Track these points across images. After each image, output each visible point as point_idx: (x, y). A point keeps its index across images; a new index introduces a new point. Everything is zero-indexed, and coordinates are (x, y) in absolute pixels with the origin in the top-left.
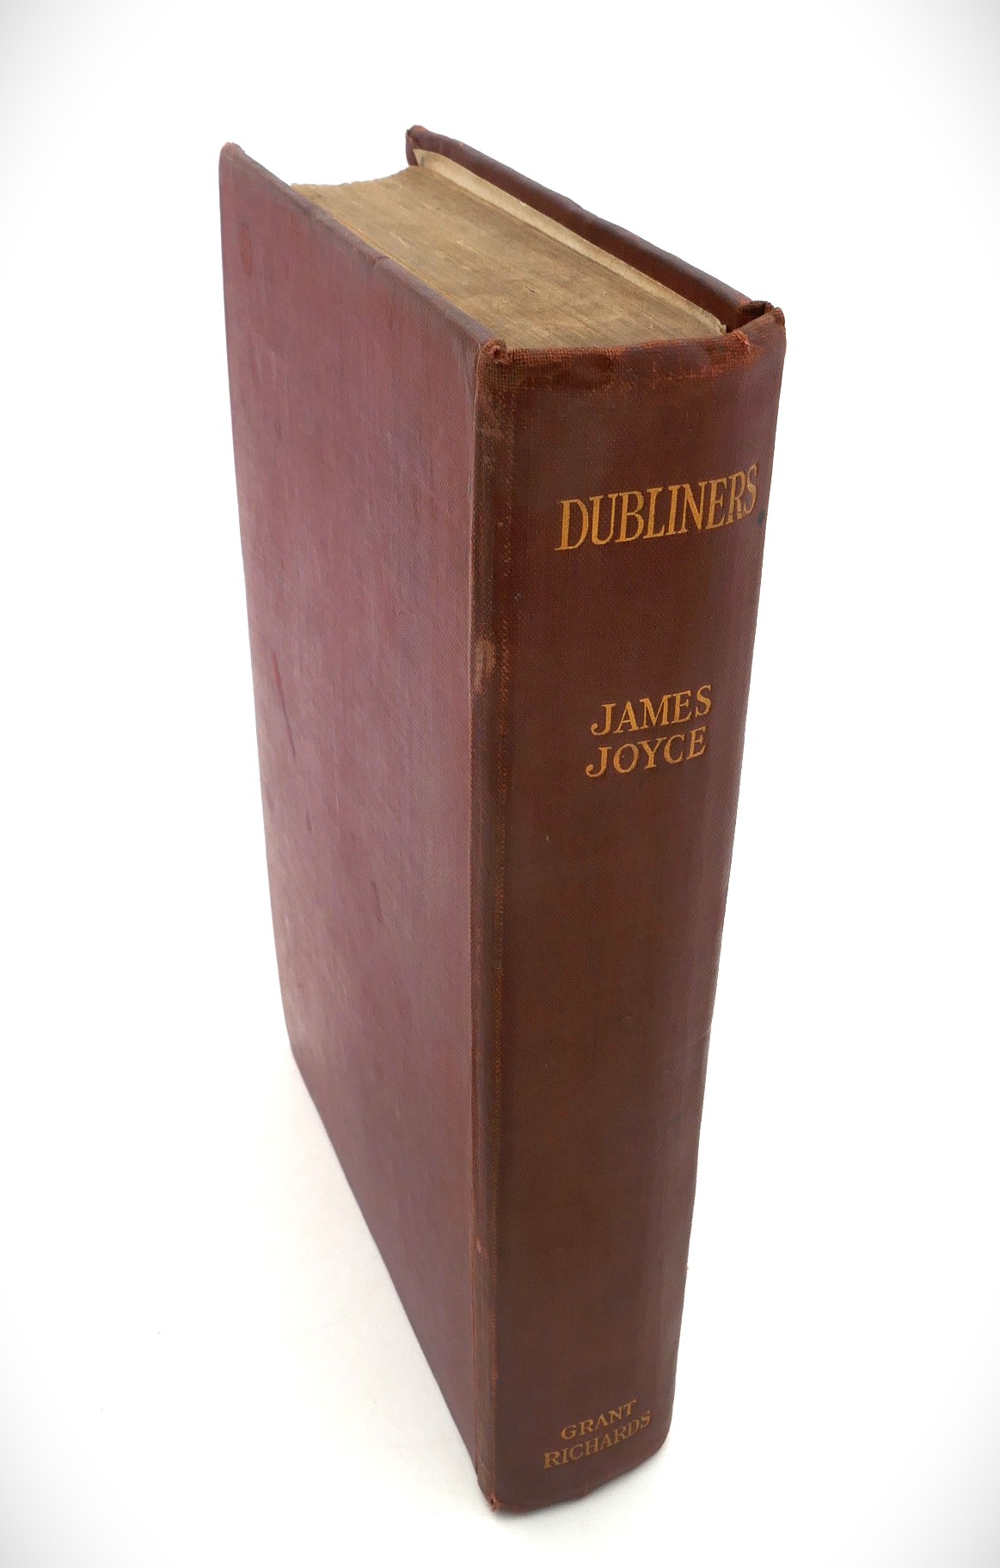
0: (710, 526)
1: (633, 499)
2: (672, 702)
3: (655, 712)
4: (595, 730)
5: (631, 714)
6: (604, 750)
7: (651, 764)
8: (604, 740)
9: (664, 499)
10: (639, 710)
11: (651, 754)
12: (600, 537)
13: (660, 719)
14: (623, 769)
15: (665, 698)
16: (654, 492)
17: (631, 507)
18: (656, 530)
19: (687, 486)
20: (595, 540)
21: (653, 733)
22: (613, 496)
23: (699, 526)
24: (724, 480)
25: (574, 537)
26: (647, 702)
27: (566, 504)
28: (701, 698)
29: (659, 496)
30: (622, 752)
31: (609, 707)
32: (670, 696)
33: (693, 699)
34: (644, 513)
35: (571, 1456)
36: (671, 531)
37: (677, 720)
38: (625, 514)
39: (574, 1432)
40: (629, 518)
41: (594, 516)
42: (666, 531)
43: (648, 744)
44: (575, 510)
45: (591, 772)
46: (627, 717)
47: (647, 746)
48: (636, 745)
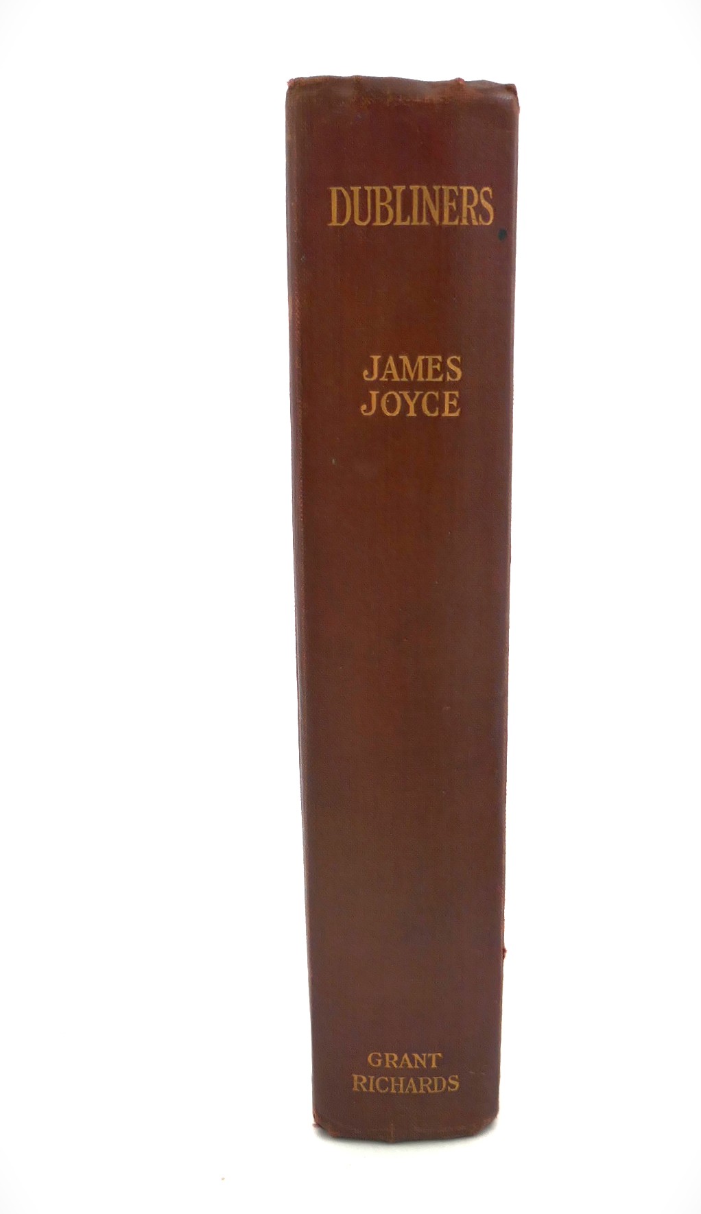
0: (446, 222)
1: (383, 192)
2: (425, 362)
3: (413, 368)
4: (367, 376)
5: (393, 365)
6: (374, 394)
7: (412, 413)
8: (374, 385)
9: (407, 196)
10: (399, 364)
11: (412, 404)
12: (362, 218)
13: (416, 376)
14: (390, 412)
15: (420, 359)
16: (400, 189)
17: (383, 198)
18: (404, 219)
19: (425, 188)
20: (358, 222)
21: (411, 386)
22: (368, 188)
23: (437, 222)
24: (455, 188)
25: (341, 217)
26: (405, 359)
27: (334, 190)
28: (452, 367)
29: (404, 192)
30: (388, 398)
31: (376, 358)
32: (423, 357)
33: (444, 364)
34: (393, 204)
35: (378, 1087)
36: (415, 223)
37: (430, 378)
38: (379, 204)
39: (379, 1061)
40: (382, 207)
41: (355, 201)
42: (411, 221)
43: (408, 394)
44: (340, 195)
45: (365, 411)
46: (390, 369)
47: (408, 397)
48: (398, 393)
